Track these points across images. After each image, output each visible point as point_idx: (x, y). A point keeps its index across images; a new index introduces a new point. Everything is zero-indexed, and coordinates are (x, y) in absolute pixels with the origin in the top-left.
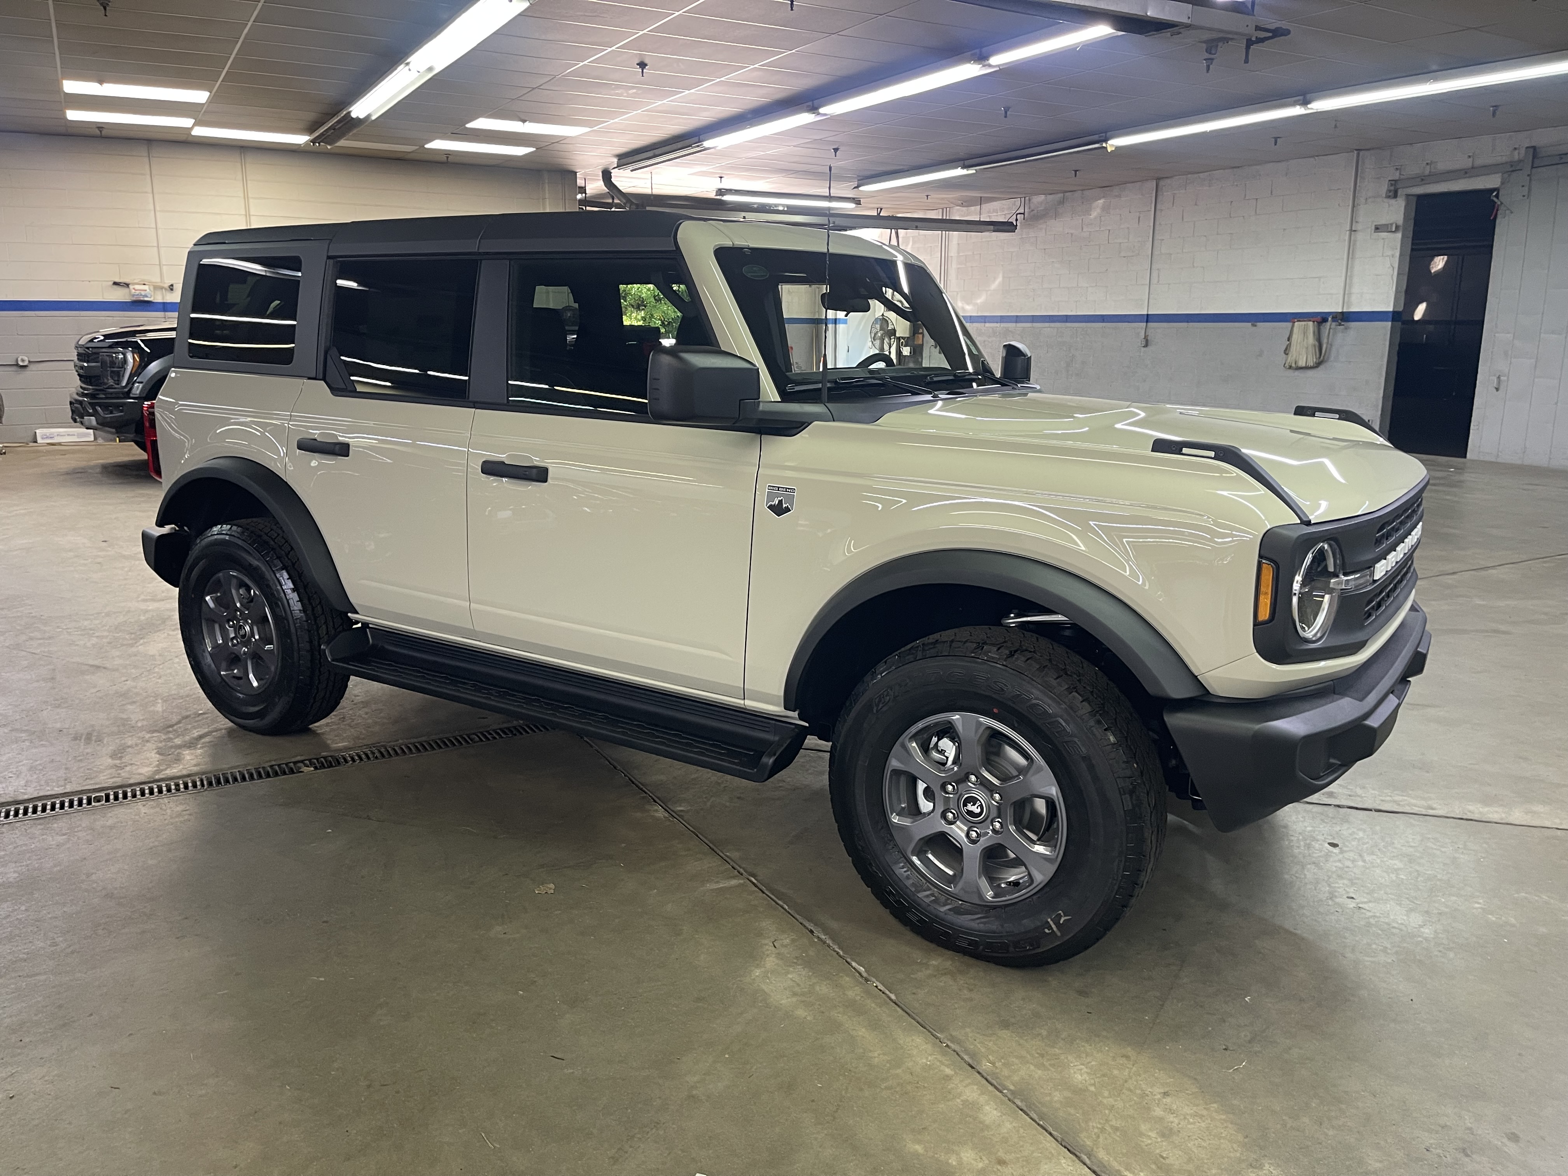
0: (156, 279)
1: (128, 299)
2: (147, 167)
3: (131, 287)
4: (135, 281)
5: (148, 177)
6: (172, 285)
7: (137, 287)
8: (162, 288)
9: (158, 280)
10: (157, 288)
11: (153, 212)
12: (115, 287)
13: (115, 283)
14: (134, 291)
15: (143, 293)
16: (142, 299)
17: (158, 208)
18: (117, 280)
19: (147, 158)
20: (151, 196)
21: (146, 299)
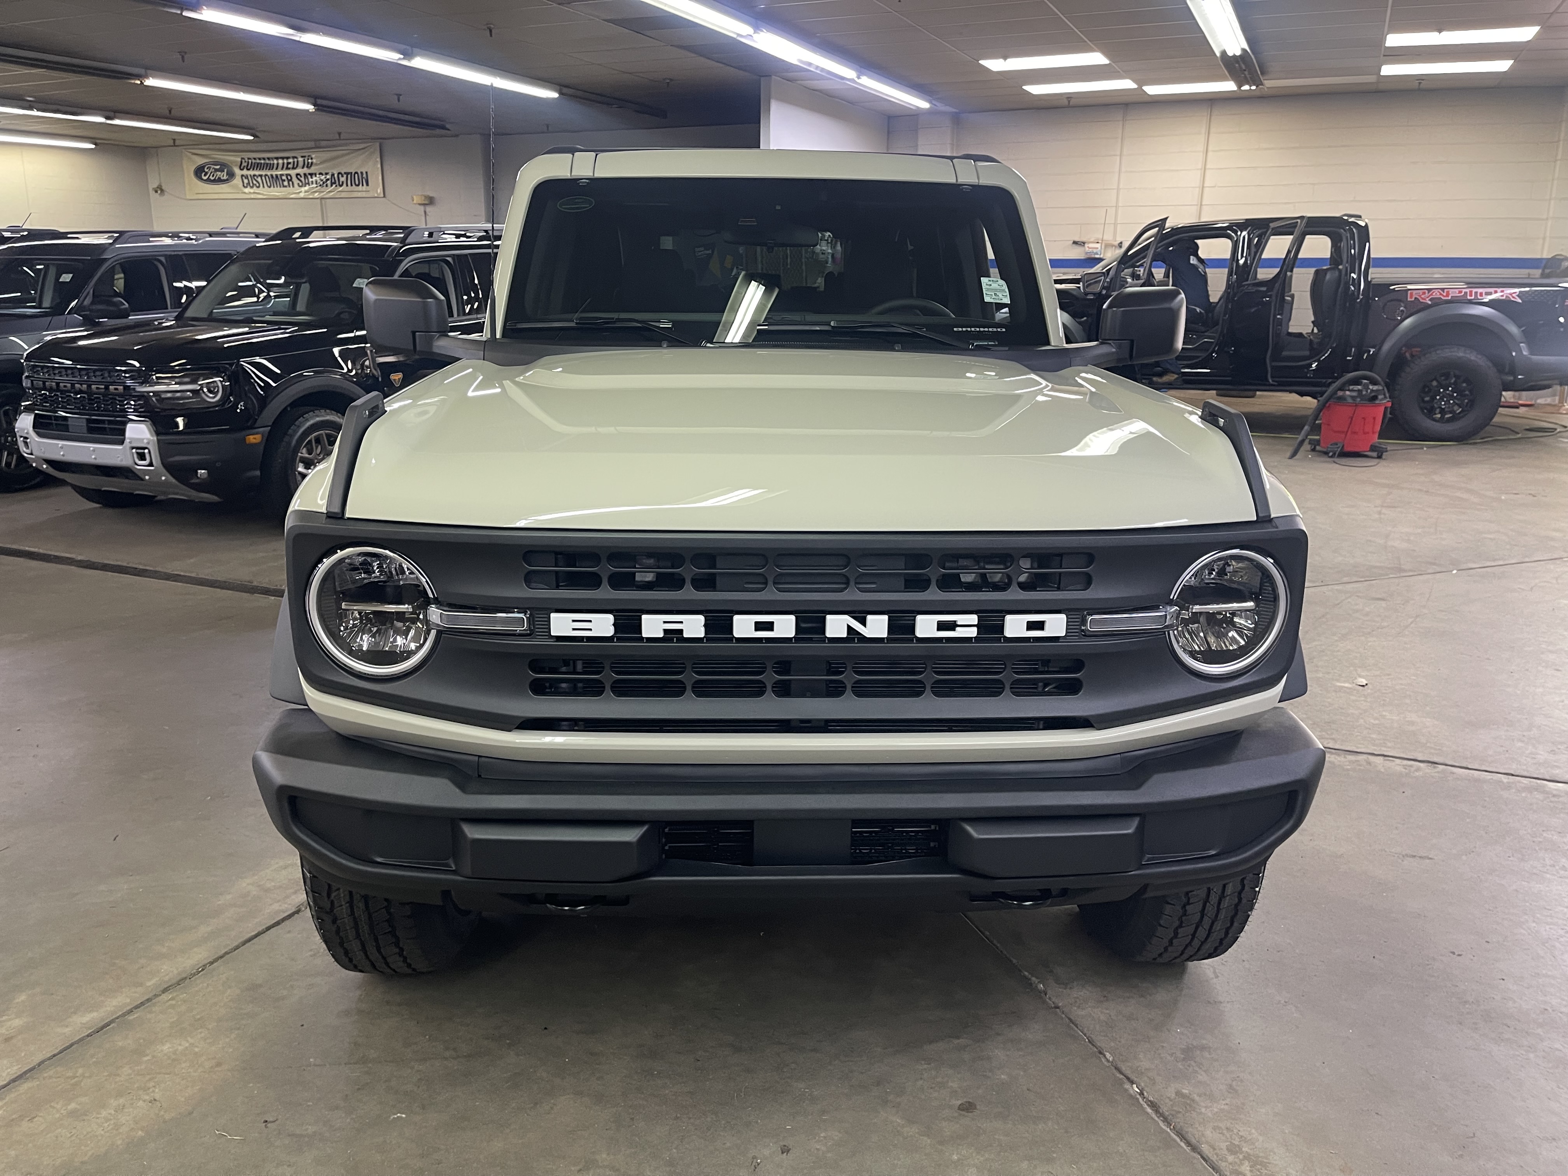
0: (1108, 237)
1: (1082, 257)
2: (1120, 131)
3: (1086, 245)
4: (1092, 240)
5: (1120, 140)
6: (1121, 243)
7: (1091, 245)
8: (1112, 246)
9: (1111, 238)
10: (1108, 246)
11: (1117, 175)
12: (1074, 245)
13: (1075, 243)
14: (1087, 249)
15: (1095, 251)
16: (1093, 256)
17: (1123, 169)
18: (1077, 239)
19: (1121, 123)
20: (1118, 158)
21: (1097, 256)
